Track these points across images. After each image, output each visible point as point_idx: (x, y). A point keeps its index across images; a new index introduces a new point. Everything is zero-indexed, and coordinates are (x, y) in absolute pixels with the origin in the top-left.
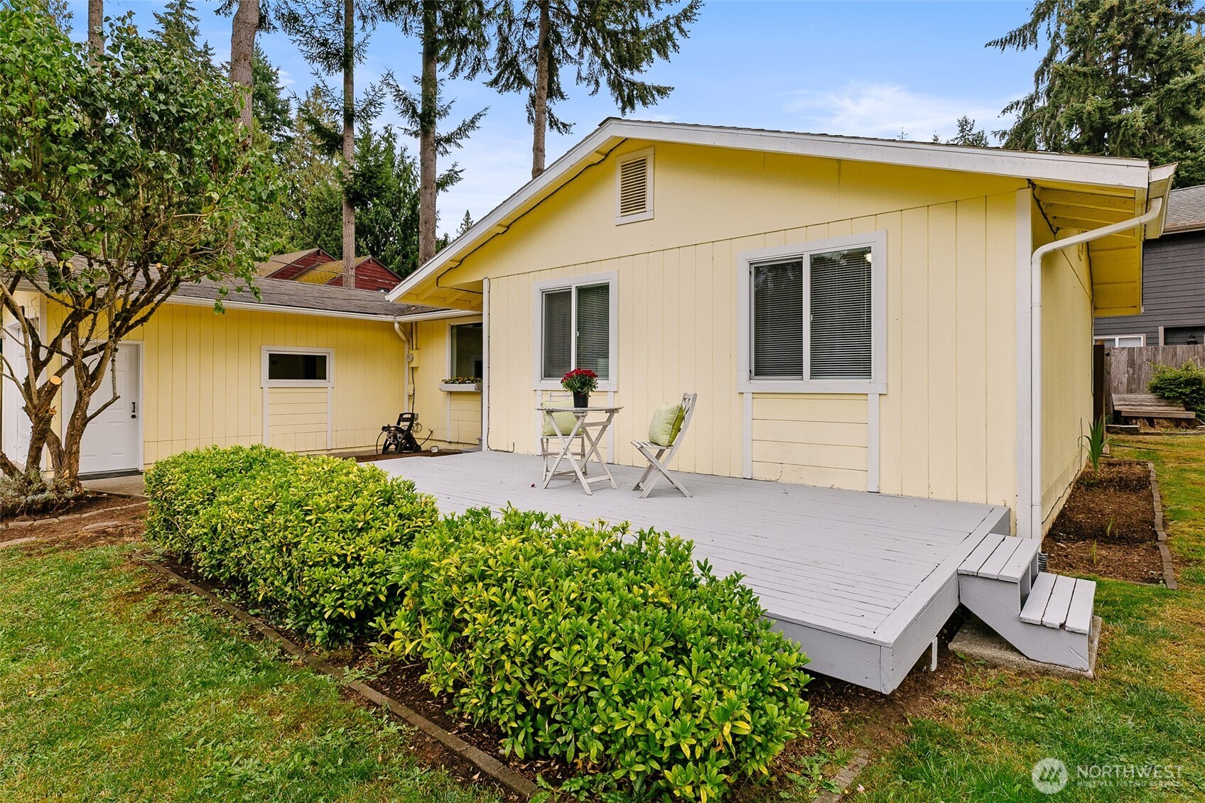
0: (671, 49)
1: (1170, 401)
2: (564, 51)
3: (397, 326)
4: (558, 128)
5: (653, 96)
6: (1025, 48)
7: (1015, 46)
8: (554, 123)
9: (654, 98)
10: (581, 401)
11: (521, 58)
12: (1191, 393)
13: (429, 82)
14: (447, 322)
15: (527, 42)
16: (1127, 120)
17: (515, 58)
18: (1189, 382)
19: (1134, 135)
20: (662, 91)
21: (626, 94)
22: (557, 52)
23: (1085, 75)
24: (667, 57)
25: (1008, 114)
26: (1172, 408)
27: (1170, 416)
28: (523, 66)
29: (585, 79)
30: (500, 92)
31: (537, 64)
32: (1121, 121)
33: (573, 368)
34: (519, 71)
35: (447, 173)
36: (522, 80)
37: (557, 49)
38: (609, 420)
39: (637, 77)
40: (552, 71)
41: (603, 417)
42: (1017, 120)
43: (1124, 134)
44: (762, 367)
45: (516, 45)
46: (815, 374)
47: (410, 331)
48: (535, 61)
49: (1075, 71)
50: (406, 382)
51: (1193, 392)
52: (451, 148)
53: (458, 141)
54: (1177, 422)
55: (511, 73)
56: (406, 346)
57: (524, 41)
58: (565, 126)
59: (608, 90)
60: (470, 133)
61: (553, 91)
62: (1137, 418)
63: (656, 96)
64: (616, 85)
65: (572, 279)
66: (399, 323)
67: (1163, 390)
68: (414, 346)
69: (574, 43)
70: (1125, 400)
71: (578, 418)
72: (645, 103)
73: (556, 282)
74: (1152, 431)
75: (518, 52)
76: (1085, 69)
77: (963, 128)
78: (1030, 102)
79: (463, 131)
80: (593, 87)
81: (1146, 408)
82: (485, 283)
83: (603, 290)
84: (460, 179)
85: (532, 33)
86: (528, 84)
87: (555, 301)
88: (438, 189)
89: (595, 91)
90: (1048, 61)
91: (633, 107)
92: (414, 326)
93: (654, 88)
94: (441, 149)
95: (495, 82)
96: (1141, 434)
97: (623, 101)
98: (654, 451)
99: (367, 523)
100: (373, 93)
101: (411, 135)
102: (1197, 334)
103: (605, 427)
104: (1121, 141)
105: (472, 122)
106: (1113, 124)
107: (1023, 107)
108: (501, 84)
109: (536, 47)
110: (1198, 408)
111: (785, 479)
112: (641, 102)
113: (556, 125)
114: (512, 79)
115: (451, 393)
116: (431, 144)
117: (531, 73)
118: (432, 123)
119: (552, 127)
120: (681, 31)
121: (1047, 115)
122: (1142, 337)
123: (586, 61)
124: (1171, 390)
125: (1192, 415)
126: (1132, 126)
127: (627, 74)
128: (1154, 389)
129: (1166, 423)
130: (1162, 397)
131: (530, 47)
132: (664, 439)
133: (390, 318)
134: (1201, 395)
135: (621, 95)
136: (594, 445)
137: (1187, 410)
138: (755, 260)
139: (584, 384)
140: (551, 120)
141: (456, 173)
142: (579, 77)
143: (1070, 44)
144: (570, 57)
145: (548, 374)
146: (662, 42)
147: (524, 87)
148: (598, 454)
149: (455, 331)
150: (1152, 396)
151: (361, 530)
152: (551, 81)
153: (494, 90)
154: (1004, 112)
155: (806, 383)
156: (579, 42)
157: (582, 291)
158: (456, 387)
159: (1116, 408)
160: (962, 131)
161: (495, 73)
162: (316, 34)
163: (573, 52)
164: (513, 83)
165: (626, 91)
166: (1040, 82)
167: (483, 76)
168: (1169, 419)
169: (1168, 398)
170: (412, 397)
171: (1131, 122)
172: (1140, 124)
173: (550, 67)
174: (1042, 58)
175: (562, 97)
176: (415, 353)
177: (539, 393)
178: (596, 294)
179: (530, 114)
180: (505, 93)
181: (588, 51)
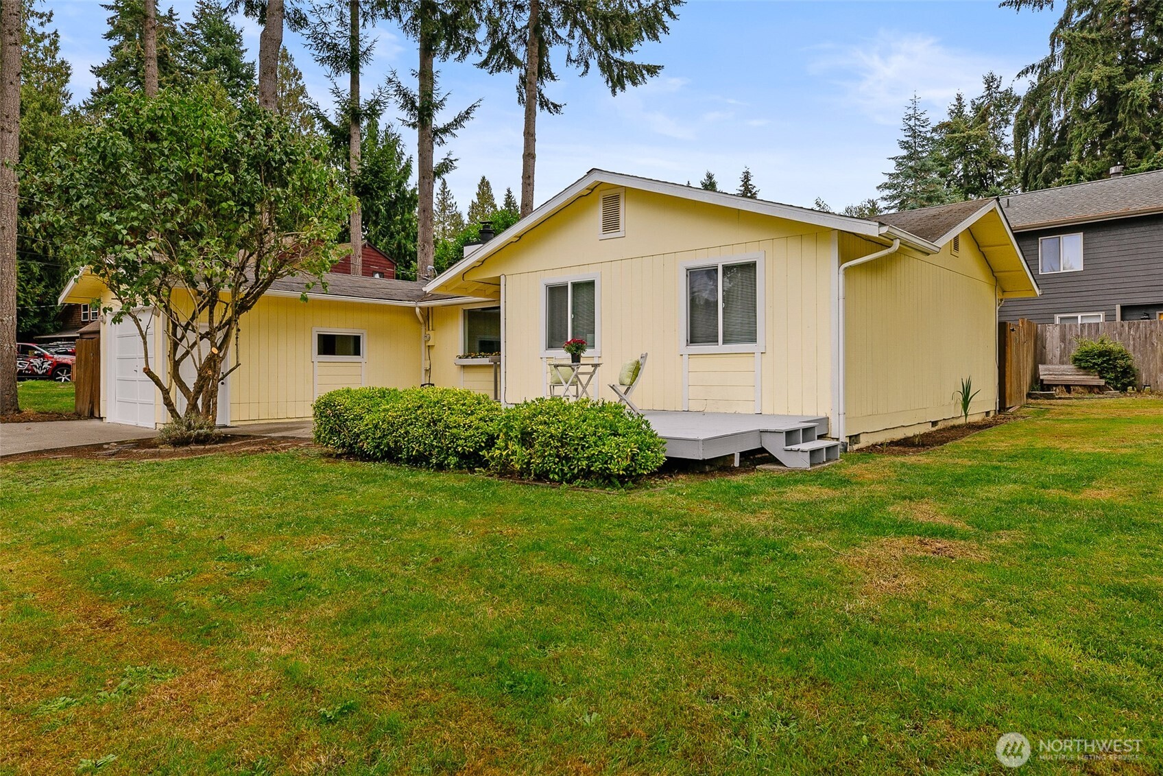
0: (661, 30)
1: (1086, 370)
2: (554, 32)
3: (418, 310)
4: (549, 109)
5: (642, 76)
6: (1041, 8)
7: (1031, 6)
8: (545, 103)
9: (643, 78)
10: (576, 358)
11: (511, 38)
12: (1102, 363)
13: (426, 76)
14: (461, 307)
15: (516, 24)
16: (1134, 90)
17: (505, 39)
18: (1101, 354)
19: (1140, 106)
20: (653, 70)
21: (615, 74)
22: (547, 32)
23: (1093, 41)
24: (657, 38)
25: (1023, 78)
26: (1089, 377)
27: (1083, 383)
28: (513, 47)
29: (574, 61)
30: (491, 72)
31: (526, 44)
32: (1128, 91)
33: (569, 340)
34: (509, 51)
35: (442, 161)
36: (512, 60)
37: (547, 30)
38: (594, 371)
39: (628, 58)
40: (542, 52)
41: (591, 369)
42: (1030, 86)
43: (1131, 103)
44: (693, 338)
45: (505, 27)
46: (725, 342)
47: (428, 313)
48: (525, 41)
49: (1083, 38)
50: (423, 358)
51: (1104, 362)
52: (447, 138)
53: (454, 131)
54: (1090, 389)
55: (502, 54)
56: (423, 328)
57: (514, 23)
58: (555, 106)
59: (598, 71)
60: (465, 123)
61: (544, 72)
62: (1056, 386)
63: (646, 76)
64: (606, 67)
65: (569, 277)
66: (420, 308)
67: (1083, 362)
68: (431, 328)
69: (564, 24)
70: (1049, 371)
71: (573, 370)
72: (634, 84)
73: (557, 279)
74: (1068, 396)
75: (508, 34)
76: (1093, 35)
77: (989, 86)
78: (1046, 66)
79: (458, 121)
80: (582, 68)
81: (1067, 377)
82: (502, 278)
83: (591, 284)
84: (455, 168)
85: (522, 15)
86: (519, 64)
87: (556, 292)
88: (435, 177)
89: (586, 72)
90: (1064, 22)
91: (623, 88)
92: (430, 310)
93: (644, 67)
94: (438, 140)
95: (485, 64)
96: (1056, 399)
97: (612, 81)
98: (623, 389)
99: (472, 411)
100: (379, 94)
101: (409, 125)
102: (1150, 311)
103: (591, 376)
104: (1129, 111)
105: (467, 113)
106: (1122, 93)
107: (1039, 71)
108: (491, 65)
109: (526, 27)
110: (1108, 376)
111: (708, 410)
112: (630, 83)
113: (547, 105)
114: (503, 59)
115: (464, 367)
116: (429, 136)
117: (521, 54)
118: (430, 115)
119: (542, 107)
120: (671, 14)
121: (1061, 81)
122: (1102, 314)
123: (575, 43)
124: (1087, 361)
125: (1102, 382)
126: (1138, 97)
127: (617, 55)
128: (1076, 360)
129: (1080, 390)
130: (1080, 367)
131: (520, 28)
132: (628, 381)
133: (412, 304)
134: (1111, 364)
135: (611, 77)
136: (584, 388)
137: (1101, 378)
138: (688, 267)
139: (578, 348)
140: (541, 101)
141: (451, 161)
142: (569, 59)
143: (1079, 9)
144: (560, 37)
145: (551, 346)
146: (652, 24)
147: (515, 67)
148: (587, 393)
149: (467, 313)
150: (1072, 366)
151: (469, 414)
152: (541, 63)
153: (485, 71)
154: (1019, 76)
155: (720, 347)
156: (569, 24)
157: (576, 286)
158: (469, 361)
159: (1041, 377)
160: (989, 88)
161: (485, 56)
162: (328, 39)
163: (563, 32)
164: (503, 64)
165: (616, 71)
166: (1056, 45)
167: (474, 58)
168: (1084, 386)
169: (1084, 368)
170: (428, 371)
171: (1137, 93)
172: (1145, 94)
173: (539, 48)
174: (1057, 20)
175: (553, 78)
176: (431, 333)
177: (544, 360)
178: (585, 288)
179: (521, 94)
180: (496, 75)
181: (578, 32)
